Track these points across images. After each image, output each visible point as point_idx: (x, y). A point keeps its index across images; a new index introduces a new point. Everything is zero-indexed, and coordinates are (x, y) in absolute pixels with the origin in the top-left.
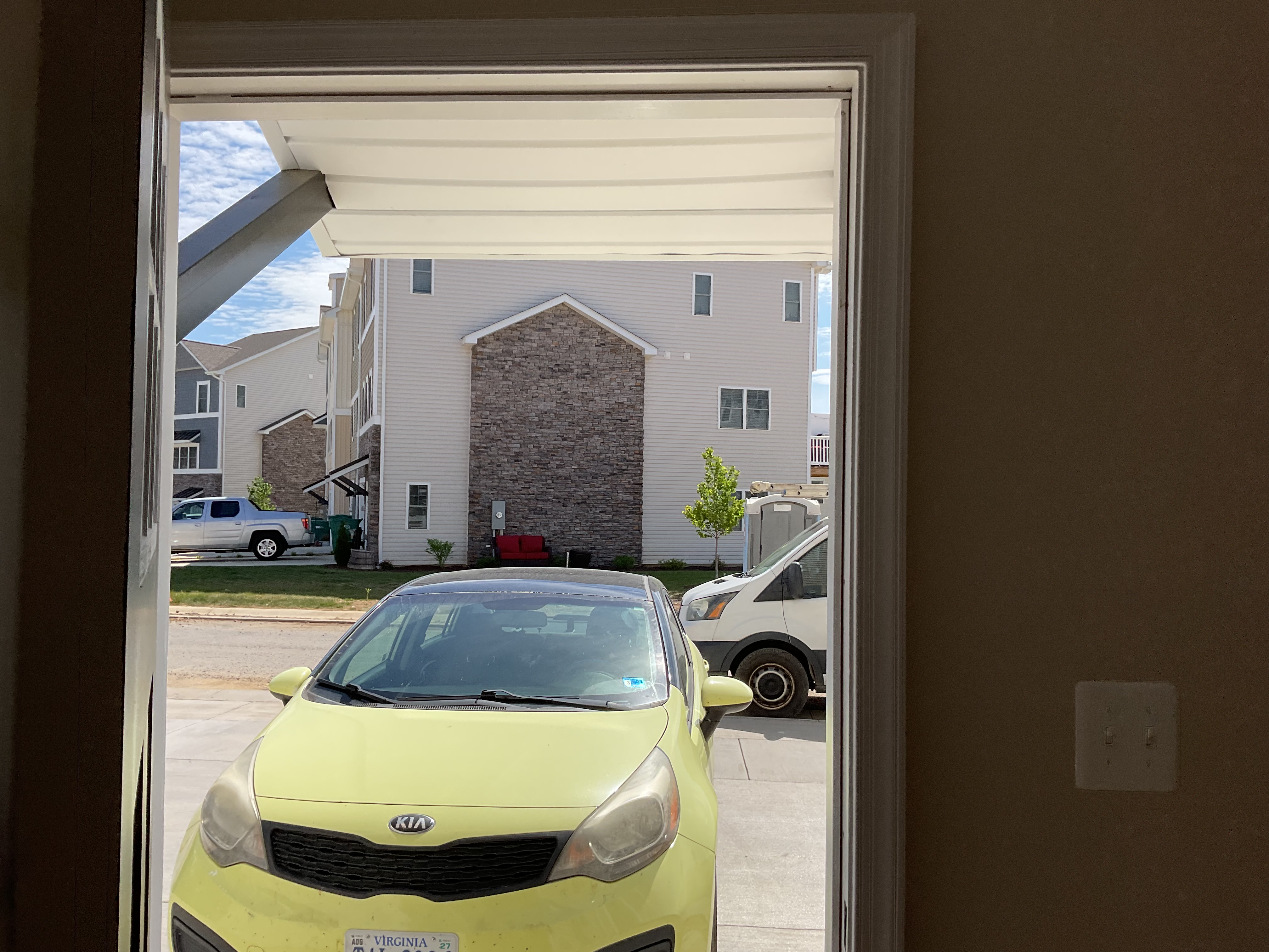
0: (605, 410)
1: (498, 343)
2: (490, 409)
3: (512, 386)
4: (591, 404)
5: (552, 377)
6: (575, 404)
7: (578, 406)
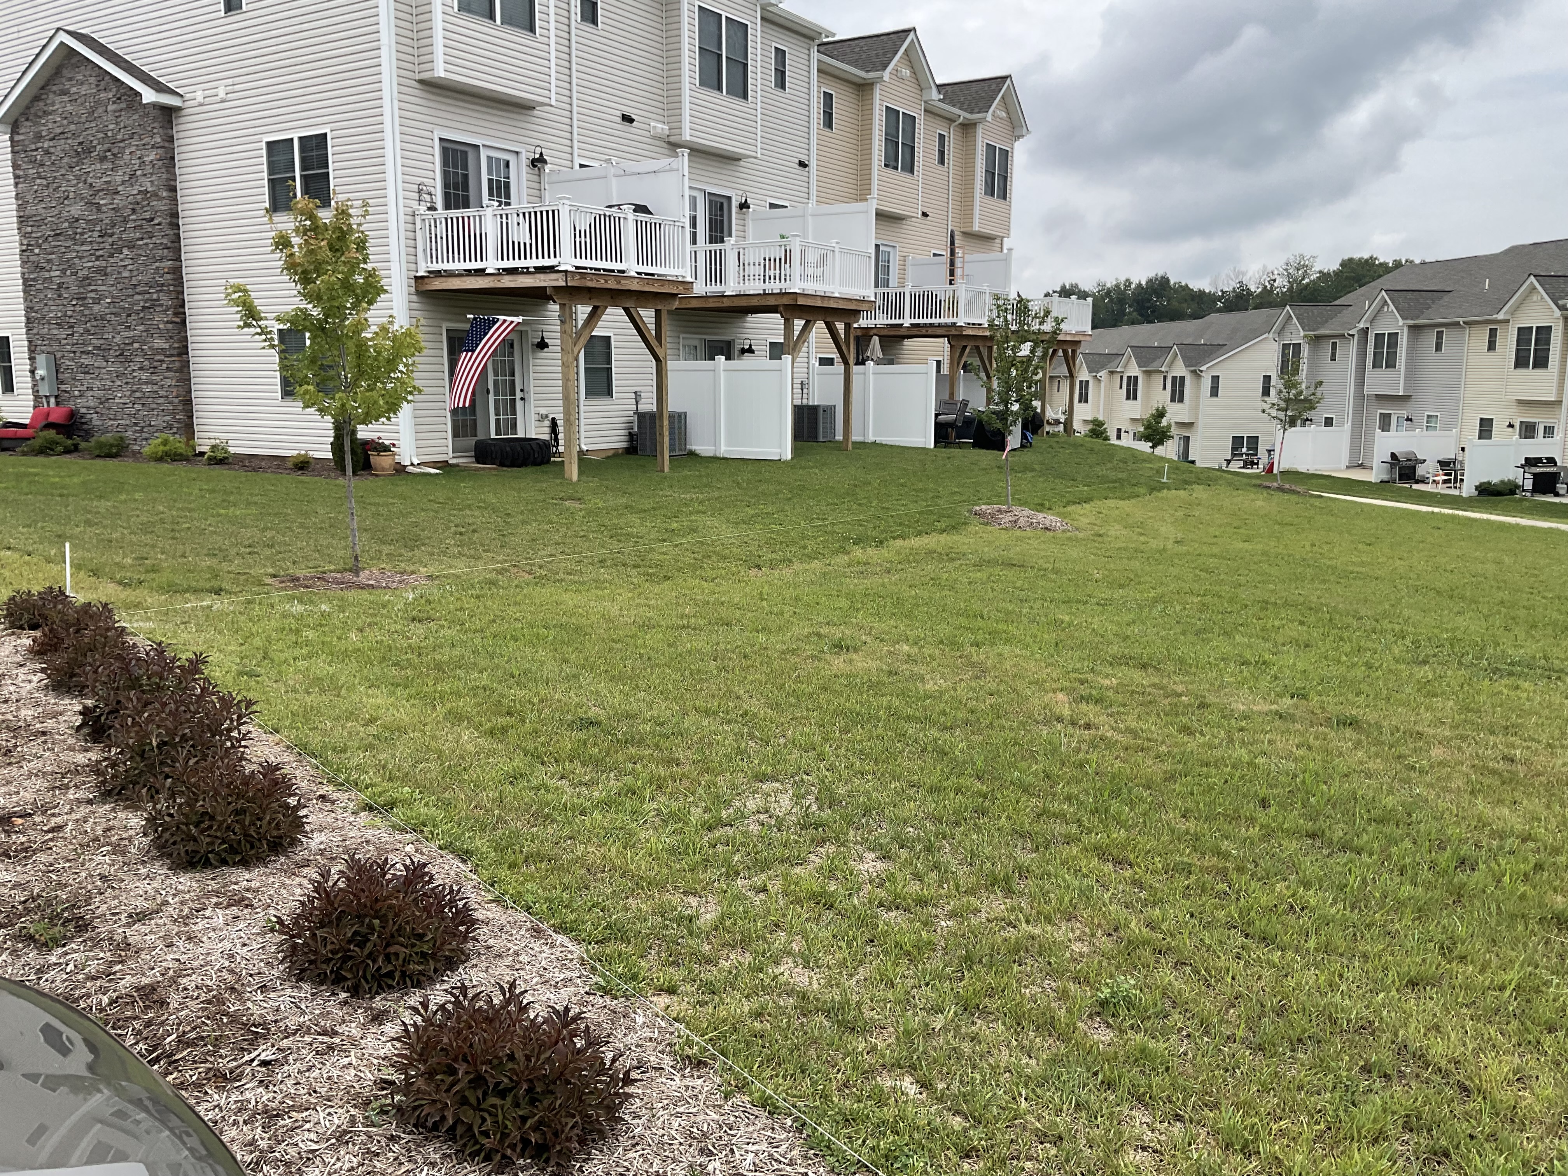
0: (130, 206)
4: (116, 201)
5: (77, 164)
6: (102, 202)
7: (105, 205)
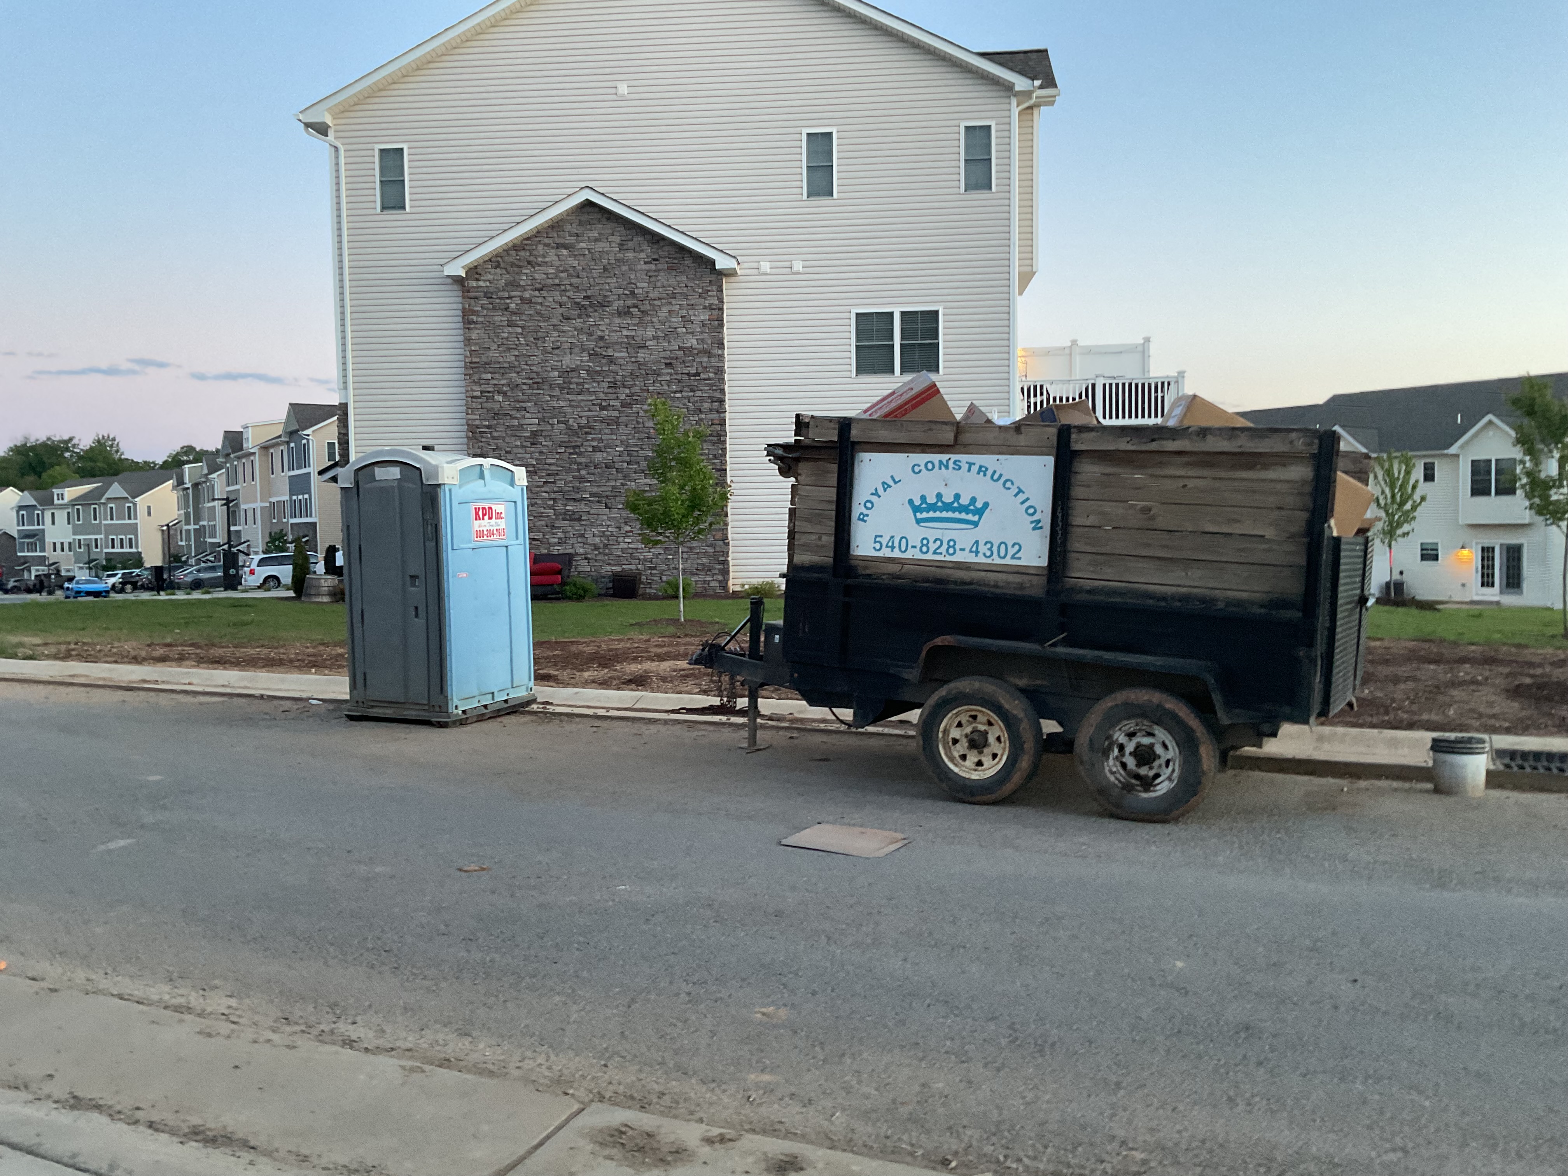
0: (663, 361)
1: (498, 271)
2: (491, 370)
3: (522, 334)
4: (642, 355)
5: (580, 317)
6: (616, 355)
7: (622, 358)
